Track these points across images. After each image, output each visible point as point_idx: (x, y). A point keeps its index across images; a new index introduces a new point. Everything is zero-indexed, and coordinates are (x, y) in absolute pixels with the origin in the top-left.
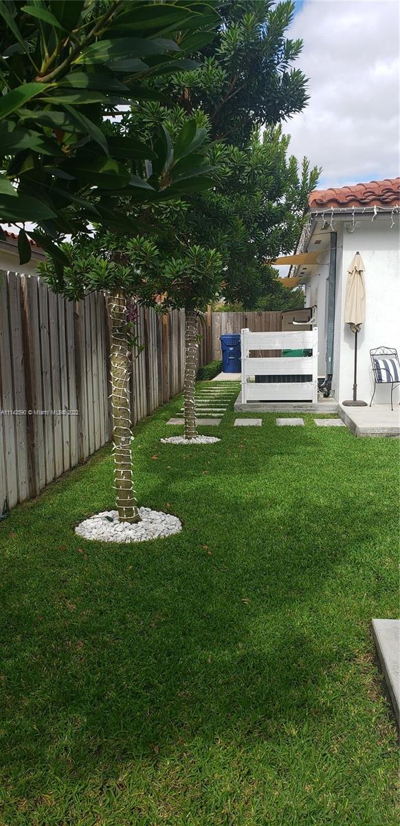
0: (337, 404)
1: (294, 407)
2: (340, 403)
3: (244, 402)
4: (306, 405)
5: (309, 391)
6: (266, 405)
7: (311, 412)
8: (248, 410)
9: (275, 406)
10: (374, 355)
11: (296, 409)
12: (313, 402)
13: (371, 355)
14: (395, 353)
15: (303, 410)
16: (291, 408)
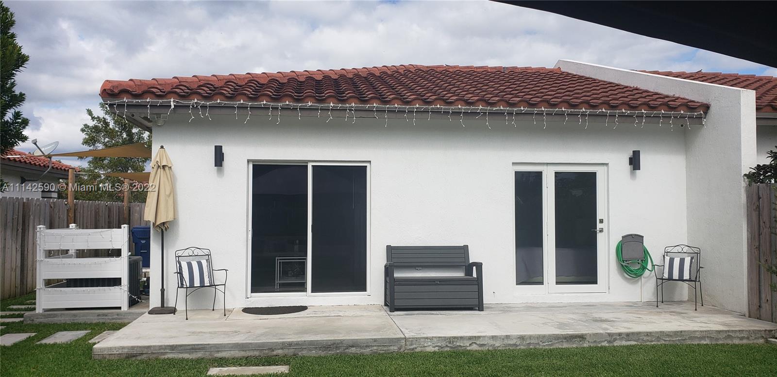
1: (98, 316)
2: (150, 309)
3: (41, 310)
4: (112, 313)
5: (119, 296)
6: (64, 314)
8: (41, 320)
9: (75, 315)
10: (180, 256)
11: (100, 317)
12: (122, 309)
13: (176, 257)
14: (207, 253)
15: (109, 319)
16: (95, 316)
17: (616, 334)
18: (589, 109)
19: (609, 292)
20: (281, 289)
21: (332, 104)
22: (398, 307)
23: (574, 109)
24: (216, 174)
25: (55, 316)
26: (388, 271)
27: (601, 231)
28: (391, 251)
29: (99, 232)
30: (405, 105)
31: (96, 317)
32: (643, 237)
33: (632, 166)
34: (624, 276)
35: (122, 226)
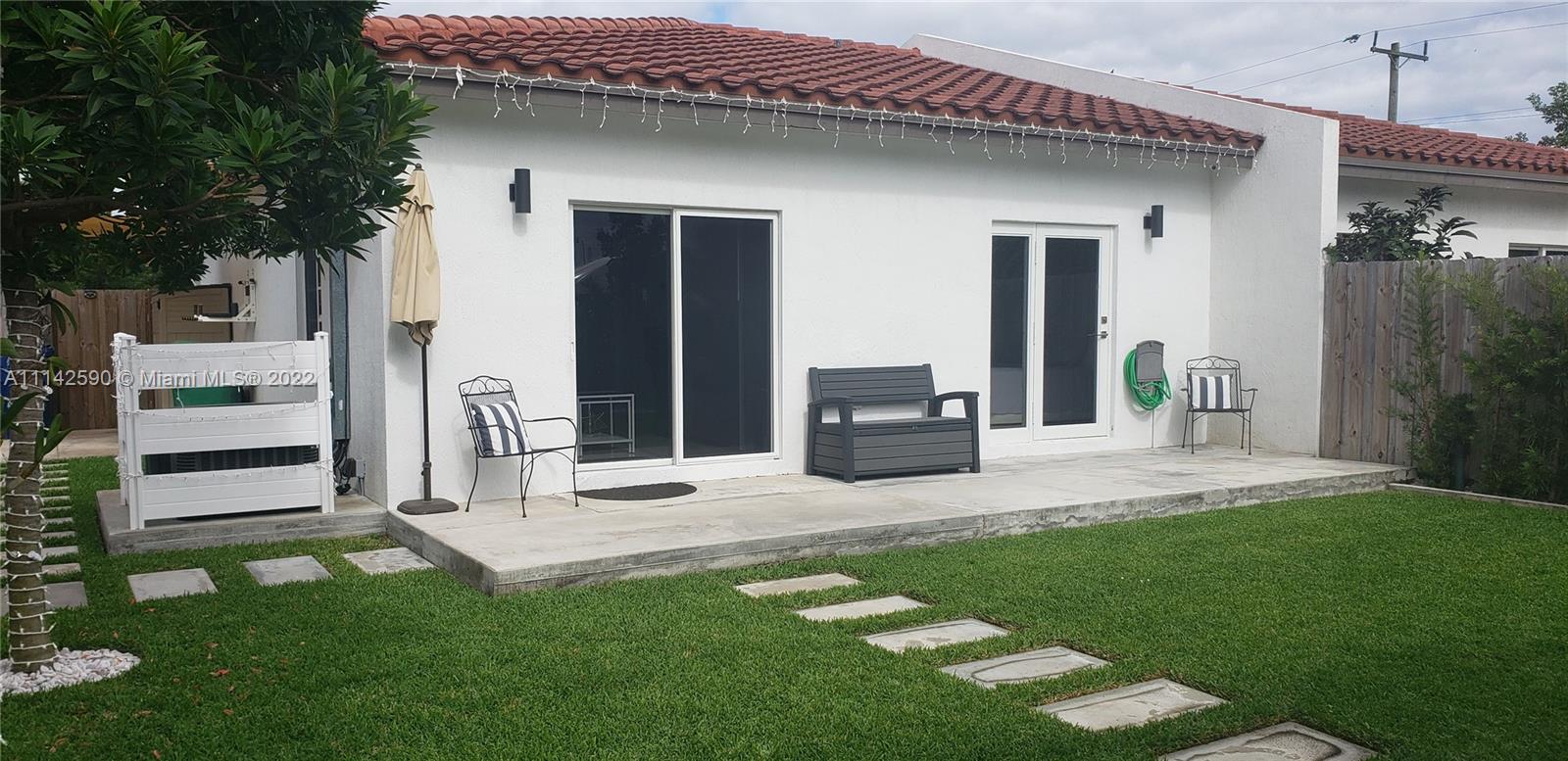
0: (382, 511)
1: (278, 527)
2: (392, 508)
3: (136, 524)
4: (308, 520)
5: (313, 485)
6: (202, 529)
7: (323, 536)
8: (151, 545)
9: (228, 530)
10: (467, 395)
11: (282, 531)
12: (325, 511)
13: (462, 396)
14: (507, 388)
15: (301, 532)
16: (271, 530)
17: (1236, 489)
18: (1120, 134)
19: (1112, 436)
20: (587, 457)
21: (749, 99)
22: (859, 474)
23: (1101, 132)
24: (511, 228)
25: (183, 533)
26: (815, 412)
27: (1104, 336)
28: (816, 377)
29: (264, 348)
30: (867, 108)
31: (275, 531)
32: (1163, 345)
33: (1150, 231)
34: (1133, 409)
35: (316, 334)
